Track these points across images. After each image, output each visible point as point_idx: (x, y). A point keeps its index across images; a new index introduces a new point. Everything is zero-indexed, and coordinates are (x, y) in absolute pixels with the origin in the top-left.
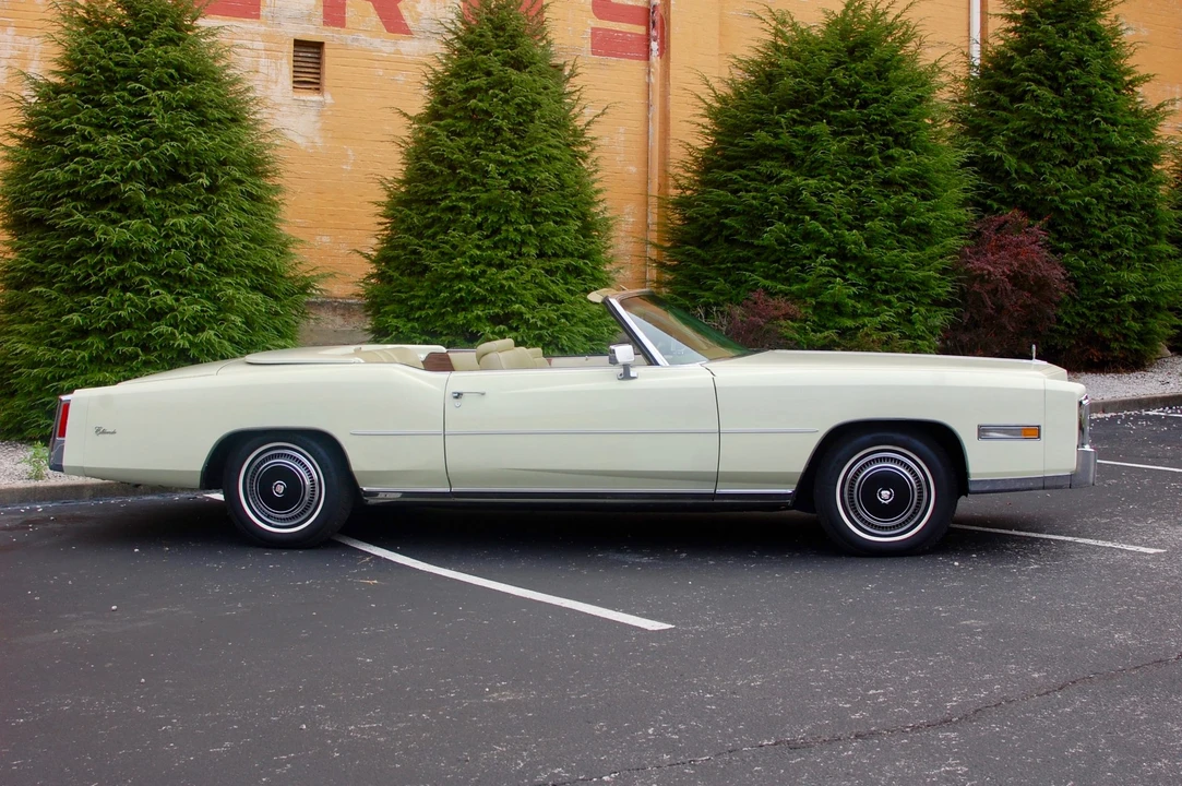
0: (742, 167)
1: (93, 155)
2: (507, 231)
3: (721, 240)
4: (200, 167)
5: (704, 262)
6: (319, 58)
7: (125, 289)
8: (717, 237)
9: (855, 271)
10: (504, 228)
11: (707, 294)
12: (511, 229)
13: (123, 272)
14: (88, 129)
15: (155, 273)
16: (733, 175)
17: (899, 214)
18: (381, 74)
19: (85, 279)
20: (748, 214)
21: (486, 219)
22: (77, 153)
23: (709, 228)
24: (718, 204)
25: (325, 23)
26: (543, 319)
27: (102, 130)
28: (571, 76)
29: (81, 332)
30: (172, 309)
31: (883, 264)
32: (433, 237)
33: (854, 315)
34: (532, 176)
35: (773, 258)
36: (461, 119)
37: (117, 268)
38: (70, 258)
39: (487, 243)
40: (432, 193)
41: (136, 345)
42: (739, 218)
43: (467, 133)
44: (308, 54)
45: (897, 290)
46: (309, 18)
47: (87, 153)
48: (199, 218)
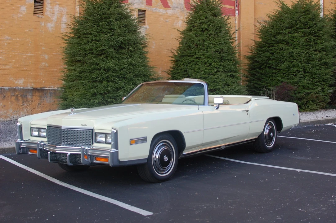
0: (273, 46)
1: (98, 41)
2: (214, 64)
3: (267, 68)
4: (129, 44)
5: (261, 74)
6: (144, 15)
7: (108, 82)
8: (265, 67)
9: (308, 76)
10: (213, 63)
11: (263, 83)
12: (215, 64)
13: (108, 76)
14: (96, 33)
15: (118, 77)
16: (270, 48)
17: (320, 59)
18: (162, 19)
19: (96, 78)
20: (276, 60)
21: (208, 61)
22: (92, 40)
23: (263, 64)
24: (266, 57)
25: (146, 4)
26: (226, 90)
27: (99, 34)
28: (227, 19)
29: (95, 94)
30: (123, 87)
31: (316, 74)
32: (191, 66)
33: (308, 89)
34: (221, 48)
35: (284, 72)
36: (199, 31)
37: (106, 75)
38: (91, 72)
39: (208, 68)
40: (191, 53)
41: (112, 98)
42: (273, 61)
43: (200, 36)
44: (141, 13)
45: (320, 82)
46: (142, 3)
47: (96, 40)
48: (130, 60)
